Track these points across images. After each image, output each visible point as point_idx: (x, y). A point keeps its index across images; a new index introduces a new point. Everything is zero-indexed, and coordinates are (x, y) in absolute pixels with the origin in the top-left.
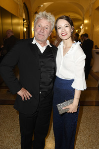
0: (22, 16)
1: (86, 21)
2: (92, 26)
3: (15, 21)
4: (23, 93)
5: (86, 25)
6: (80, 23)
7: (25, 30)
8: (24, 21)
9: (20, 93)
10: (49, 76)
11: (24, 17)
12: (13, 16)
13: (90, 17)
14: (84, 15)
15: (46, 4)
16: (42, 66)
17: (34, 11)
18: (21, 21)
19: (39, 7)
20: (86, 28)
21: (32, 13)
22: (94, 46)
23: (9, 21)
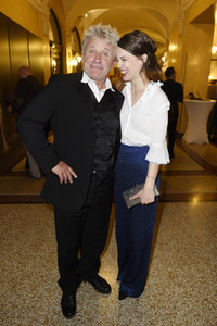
0: (47, 37)
1: (173, 47)
2: (183, 56)
3: (34, 46)
4: (62, 171)
5: (172, 55)
6: (161, 50)
7: (54, 63)
8: (51, 45)
9: (56, 170)
10: (109, 143)
11: (51, 38)
12: (29, 36)
13: (181, 38)
14: (169, 35)
15: (95, 12)
16: (98, 125)
17: (71, 26)
18: (46, 47)
19: (80, 18)
20: (173, 61)
21: (67, 31)
23: (21, 46)
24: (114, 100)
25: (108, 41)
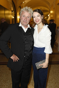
1: (51, 12)
2: (55, 15)
3: (7, 12)
5: (51, 14)
6: (48, 13)
7: (13, 17)
8: (12, 12)
9: (12, 57)
10: (30, 46)
11: (12, 9)
12: (5, 9)
13: (54, 9)
14: (50, 8)
16: (25, 40)
17: (19, 6)
18: (11, 12)
19: (22, 3)
20: (52, 16)
21: (17, 7)
22: (57, 27)
23: (3, 12)
24: (31, 31)
25: (29, 13)
